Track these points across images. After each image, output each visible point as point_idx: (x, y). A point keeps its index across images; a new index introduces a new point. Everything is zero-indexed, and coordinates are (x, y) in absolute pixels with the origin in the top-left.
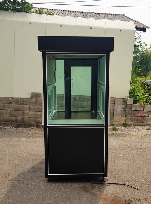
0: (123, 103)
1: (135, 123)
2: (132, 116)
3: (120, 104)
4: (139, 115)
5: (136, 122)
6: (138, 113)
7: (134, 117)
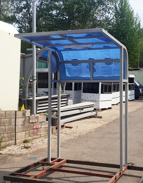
0: (22, 116)
1: (32, 137)
2: (30, 129)
3: (21, 118)
4: (35, 128)
5: (33, 135)
6: (34, 126)
7: (31, 131)
